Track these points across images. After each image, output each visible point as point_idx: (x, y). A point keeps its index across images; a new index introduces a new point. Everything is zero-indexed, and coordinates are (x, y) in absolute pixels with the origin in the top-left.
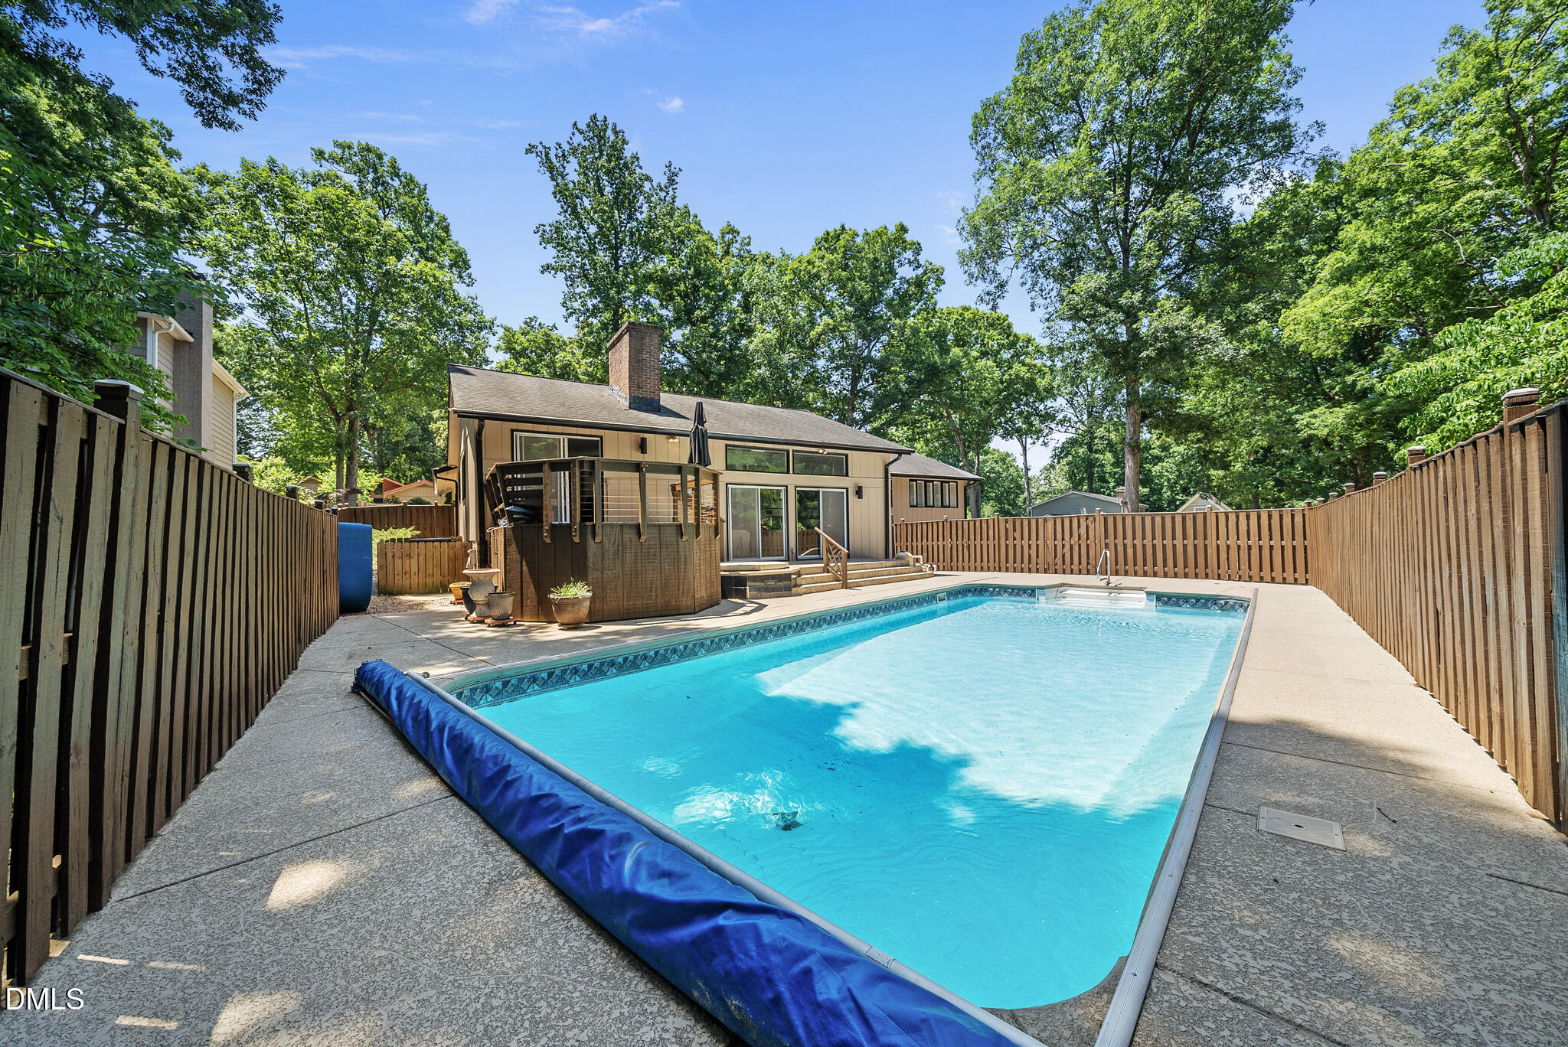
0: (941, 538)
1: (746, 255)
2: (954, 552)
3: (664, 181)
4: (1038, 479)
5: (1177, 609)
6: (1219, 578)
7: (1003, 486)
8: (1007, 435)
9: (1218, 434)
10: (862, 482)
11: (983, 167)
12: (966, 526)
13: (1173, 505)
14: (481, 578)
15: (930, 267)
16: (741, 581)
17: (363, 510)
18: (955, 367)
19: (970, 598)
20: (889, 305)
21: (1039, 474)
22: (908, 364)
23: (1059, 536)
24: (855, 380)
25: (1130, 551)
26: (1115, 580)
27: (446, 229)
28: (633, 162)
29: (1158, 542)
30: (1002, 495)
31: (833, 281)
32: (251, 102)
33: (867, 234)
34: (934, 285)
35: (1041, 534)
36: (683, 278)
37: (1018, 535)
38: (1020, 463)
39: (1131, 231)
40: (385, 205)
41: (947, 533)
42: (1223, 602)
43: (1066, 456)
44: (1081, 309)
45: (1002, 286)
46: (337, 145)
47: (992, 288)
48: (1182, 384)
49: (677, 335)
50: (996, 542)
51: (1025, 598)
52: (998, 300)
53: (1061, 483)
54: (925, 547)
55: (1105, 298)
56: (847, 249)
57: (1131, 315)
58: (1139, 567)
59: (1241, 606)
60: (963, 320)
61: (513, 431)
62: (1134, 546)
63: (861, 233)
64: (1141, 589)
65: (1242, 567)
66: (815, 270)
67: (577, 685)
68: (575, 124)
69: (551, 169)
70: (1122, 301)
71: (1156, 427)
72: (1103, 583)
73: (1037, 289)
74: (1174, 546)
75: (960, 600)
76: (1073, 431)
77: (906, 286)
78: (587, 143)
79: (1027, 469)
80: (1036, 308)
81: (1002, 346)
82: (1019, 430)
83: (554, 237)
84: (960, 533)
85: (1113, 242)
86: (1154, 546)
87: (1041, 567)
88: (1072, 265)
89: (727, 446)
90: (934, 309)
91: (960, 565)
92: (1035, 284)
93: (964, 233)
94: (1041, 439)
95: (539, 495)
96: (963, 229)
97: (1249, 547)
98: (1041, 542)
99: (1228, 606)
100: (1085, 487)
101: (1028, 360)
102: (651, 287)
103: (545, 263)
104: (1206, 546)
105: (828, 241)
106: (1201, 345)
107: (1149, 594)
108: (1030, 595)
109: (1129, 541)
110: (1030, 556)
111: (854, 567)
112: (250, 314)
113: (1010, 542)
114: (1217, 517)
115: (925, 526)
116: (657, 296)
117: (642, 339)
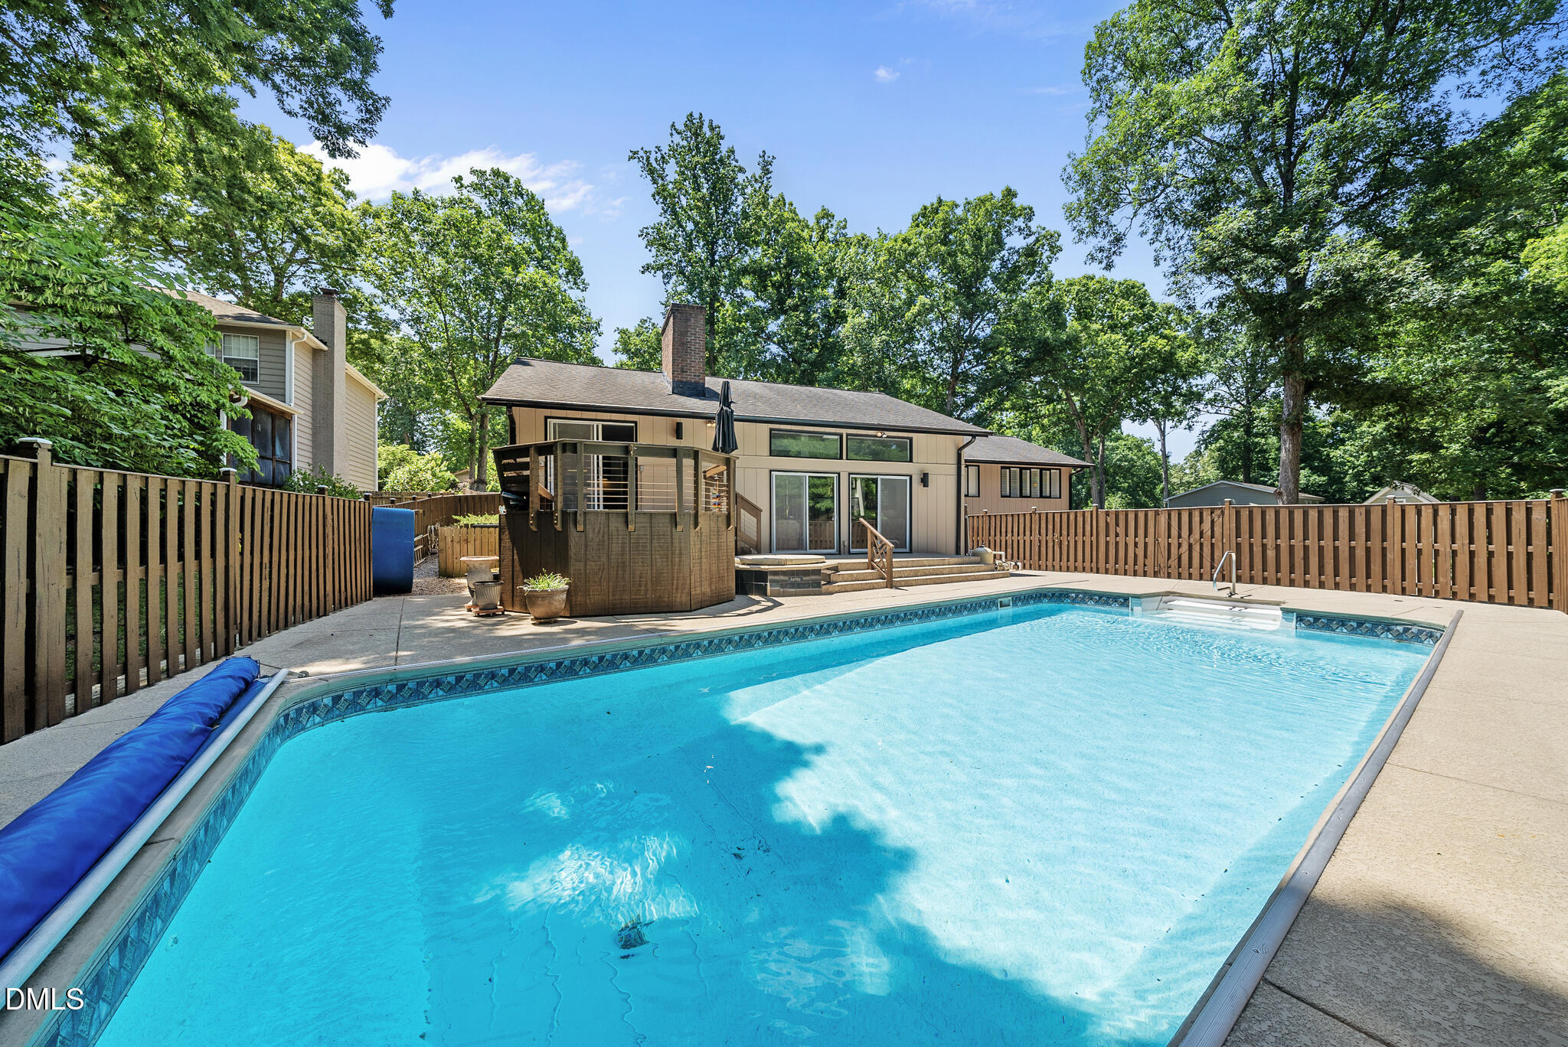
0: (1028, 533)
1: (842, 239)
2: (1043, 549)
3: (758, 172)
4: (1182, 469)
5: (1327, 634)
6: (1404, 592)
7: (1138, 476)
8: (1141, 416)
9: (1420, 406)
10: (928, 469)
11: (1098, 104)
12: (1057, 519)
13: (1360, 495)
14: (477, 565)
15: (1043, 233)
16: (762, 576)
17: (466, 497)
18: (1073, 342)
19: (1045, 605)
20: (995, 279)
21: (1182, 462)
22: (1018, 343)
23: (1174, 532)
24: (956, 363)
25: (1271, 554)
26: (1242, 589)
27: (563, 240)
28: (729, 157)
29: (1312, 543)
30: (1138, 486)
31: (933, 259)
32: (364, 130)
33: (969, 203)
34: (1048, 253)
35: (1151, 530)
36: (777, 268)
37: (1121, 530)
38: (1158, 448)
39: (1296, 158)
40: (509, 221)
41: (1035, 527)
42: (1400, 628)
43: (1217, 440)
44: (1219, 258)
45: (1118, 239)
46: (473, 172)
47: (1105, 243)
48: (1369, 345)
49: (773, 326)
50: (1094, 538)
51: (1115, 608)
52: (1114, 258)
53: (1210, 472)
54: (1009, 542)
55: (1254, 241)
56: (947, 223)
57: (1288, 256)
58: (1284, 574)
59: (1431, 636)
60: (1087, 290)
61: (546, 418)
62: (1277, 547)
63: (961, 202)
64: (1277, 604)
65: (1441, 579)
66: (911, 248)
67: (494, 692)
68: (673, 125)
69: (651, 172)
70: (1277, 241)
71: (1326, 400)
72: (1225, 594)
73: (1162, 237)
74: (1336, 549)
75: (1031, 607)
76: (1227, 411)
77: (1015, 257)
78: (685, 143)
79: (1166, 457)
80: (1162, 262)
81: (1134, 318)
82: (1155, 412)
83: (658, 240)
84: (1050, 527)
85: (1270, 172)
86: (1306, 548)
87: (1150, 569)
88: (1210, 206)
89: (771, 430)
90: (1050, 283)
91: (1050, 563)
92: (1158, 232)
93: (1071, 183)
94: (1185, 423)
95: (526, 480)
96: (1069, 178)
97: (1454, 553)
98: (1150, 540)
99: (1409, 635)
100: (1241, 477)
101: (1167, 332)
102: (746, 280)
103: (644, 264)
104: (1384, 550)
105: (926, 215)
106: (1391, 289)
107: (1286, 611)
108: (1122, 605)
109: (1270, 541)
110: (1136, 556)
111: (902, 564)
112: (405, 329)
113: (1111, 539)
114: (1403, 512)
115: (1009, 519)
116: (754, 289)
117: (687, 320)
